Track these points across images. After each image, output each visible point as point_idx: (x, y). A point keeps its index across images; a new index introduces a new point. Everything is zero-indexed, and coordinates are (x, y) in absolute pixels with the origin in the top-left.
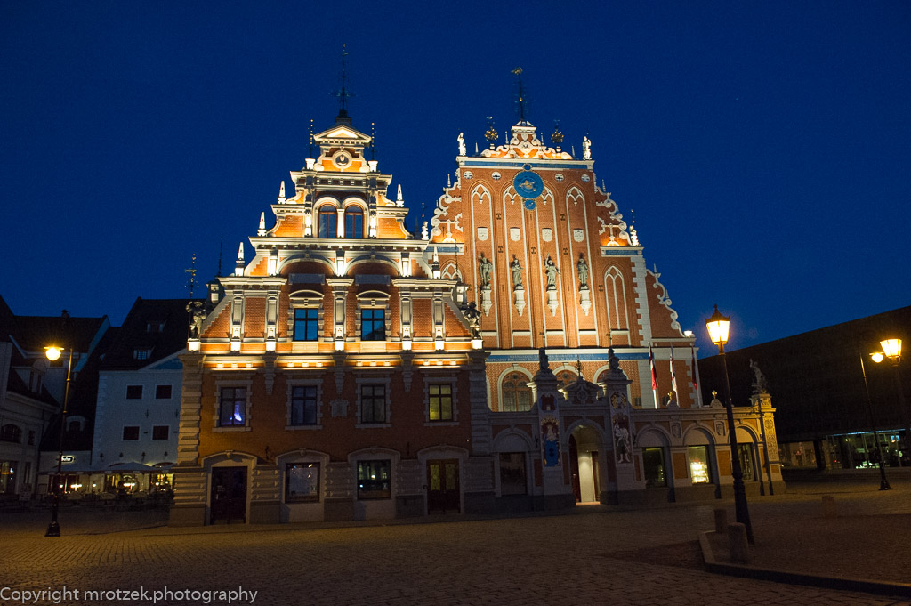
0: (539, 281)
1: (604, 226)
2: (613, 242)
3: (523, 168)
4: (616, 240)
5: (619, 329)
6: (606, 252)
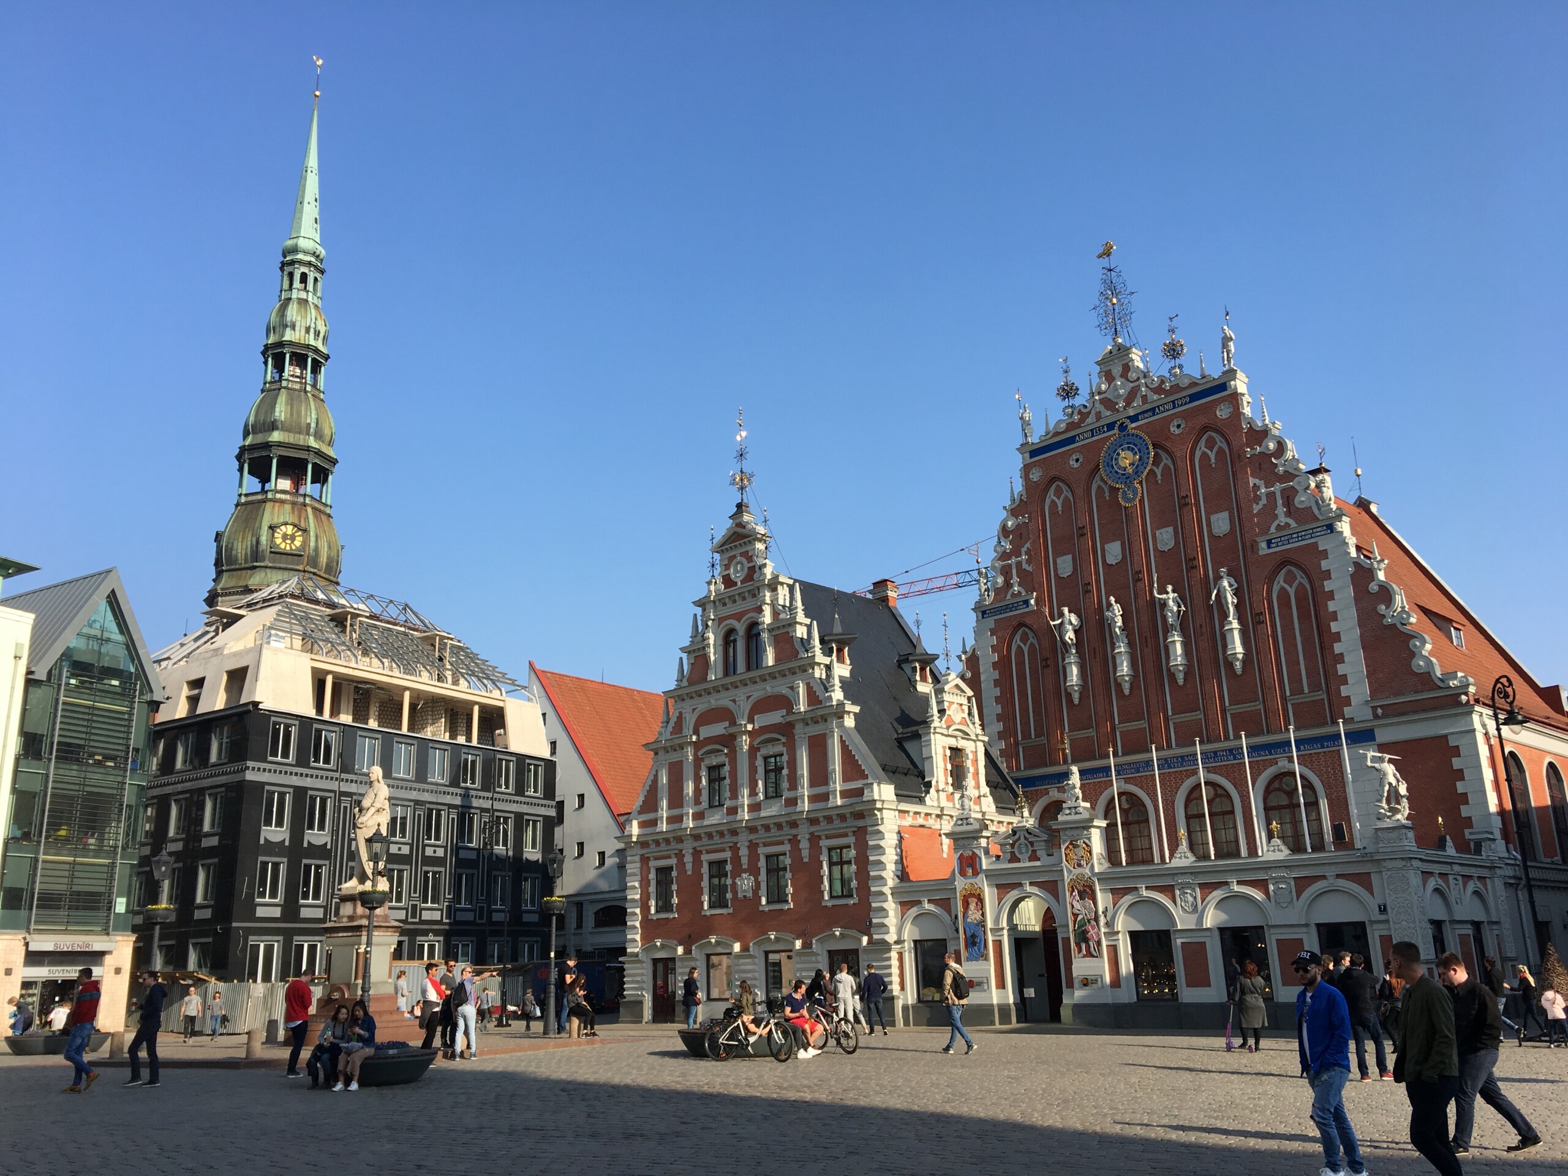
0: (1153, 628)
1: (1262, 491)
2: (1283, 519)
3: (1116, 431)
4: (1289, 514)
5: (1306, 690)
6: (1269, 543)
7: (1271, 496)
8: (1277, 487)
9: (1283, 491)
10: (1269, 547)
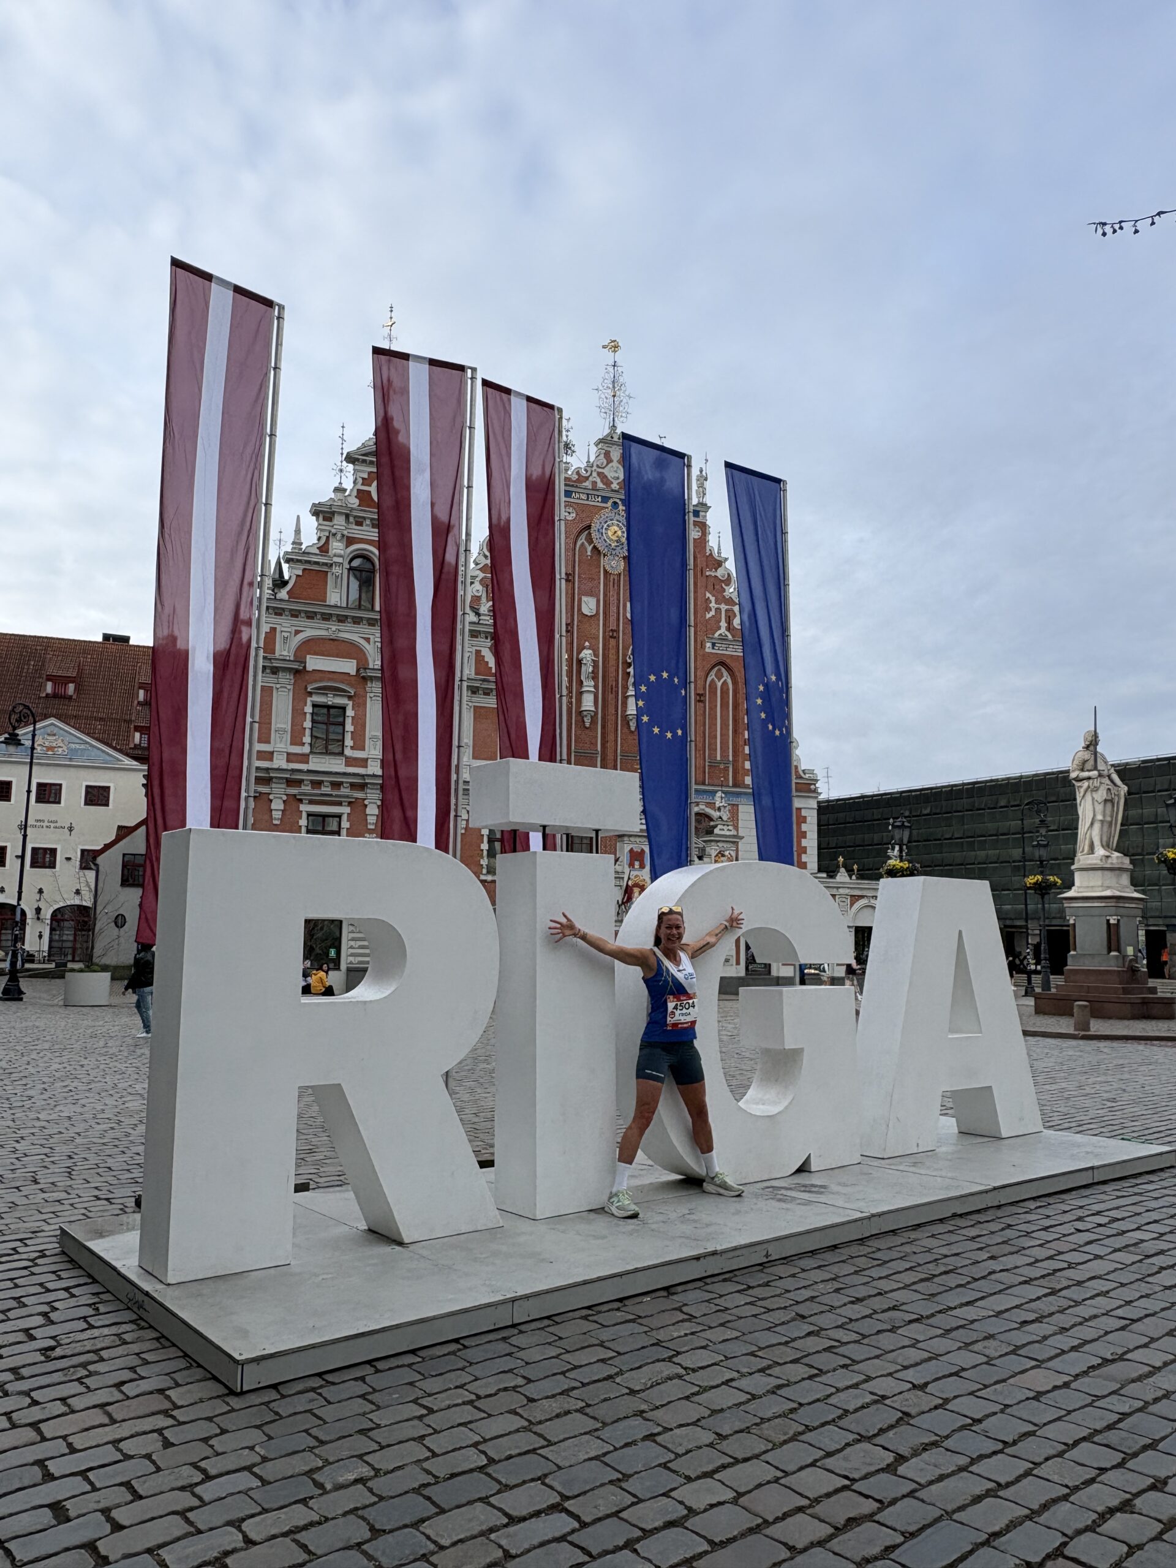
0: (617, 681)
1: (713, 605)
2: (723, 630)
3: (609, 504)
4: (728, 629)
5: (719, 758)
6: (714, 645)
7: (718, 610)
8: (723, 607)
9: (726, 610)
10: (713, 648)
